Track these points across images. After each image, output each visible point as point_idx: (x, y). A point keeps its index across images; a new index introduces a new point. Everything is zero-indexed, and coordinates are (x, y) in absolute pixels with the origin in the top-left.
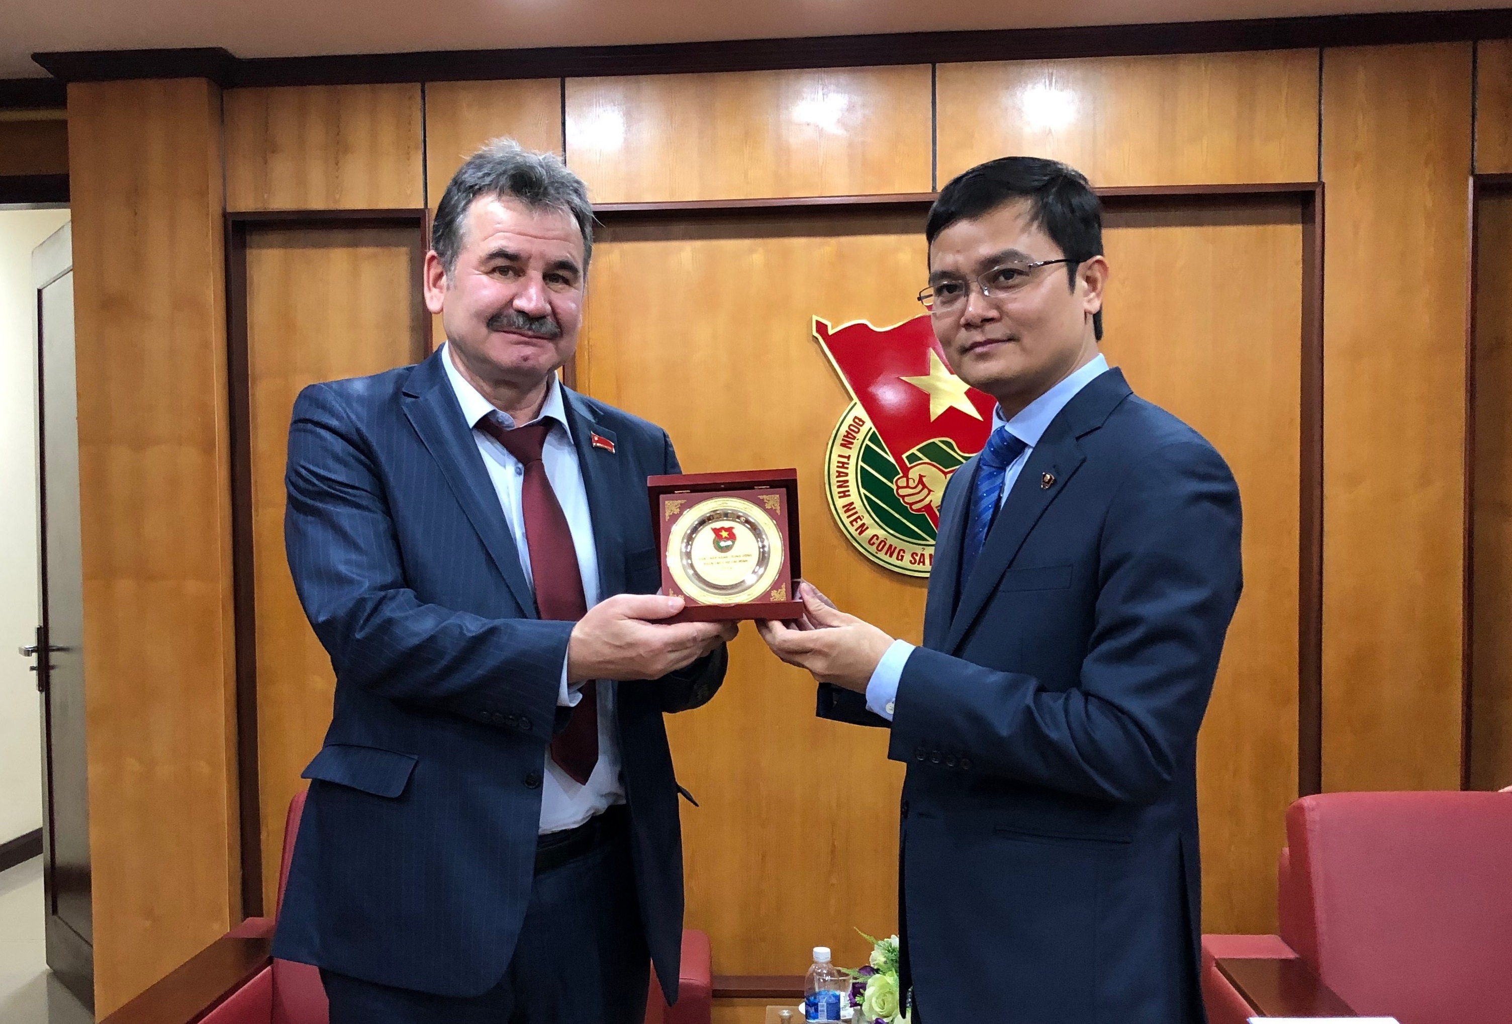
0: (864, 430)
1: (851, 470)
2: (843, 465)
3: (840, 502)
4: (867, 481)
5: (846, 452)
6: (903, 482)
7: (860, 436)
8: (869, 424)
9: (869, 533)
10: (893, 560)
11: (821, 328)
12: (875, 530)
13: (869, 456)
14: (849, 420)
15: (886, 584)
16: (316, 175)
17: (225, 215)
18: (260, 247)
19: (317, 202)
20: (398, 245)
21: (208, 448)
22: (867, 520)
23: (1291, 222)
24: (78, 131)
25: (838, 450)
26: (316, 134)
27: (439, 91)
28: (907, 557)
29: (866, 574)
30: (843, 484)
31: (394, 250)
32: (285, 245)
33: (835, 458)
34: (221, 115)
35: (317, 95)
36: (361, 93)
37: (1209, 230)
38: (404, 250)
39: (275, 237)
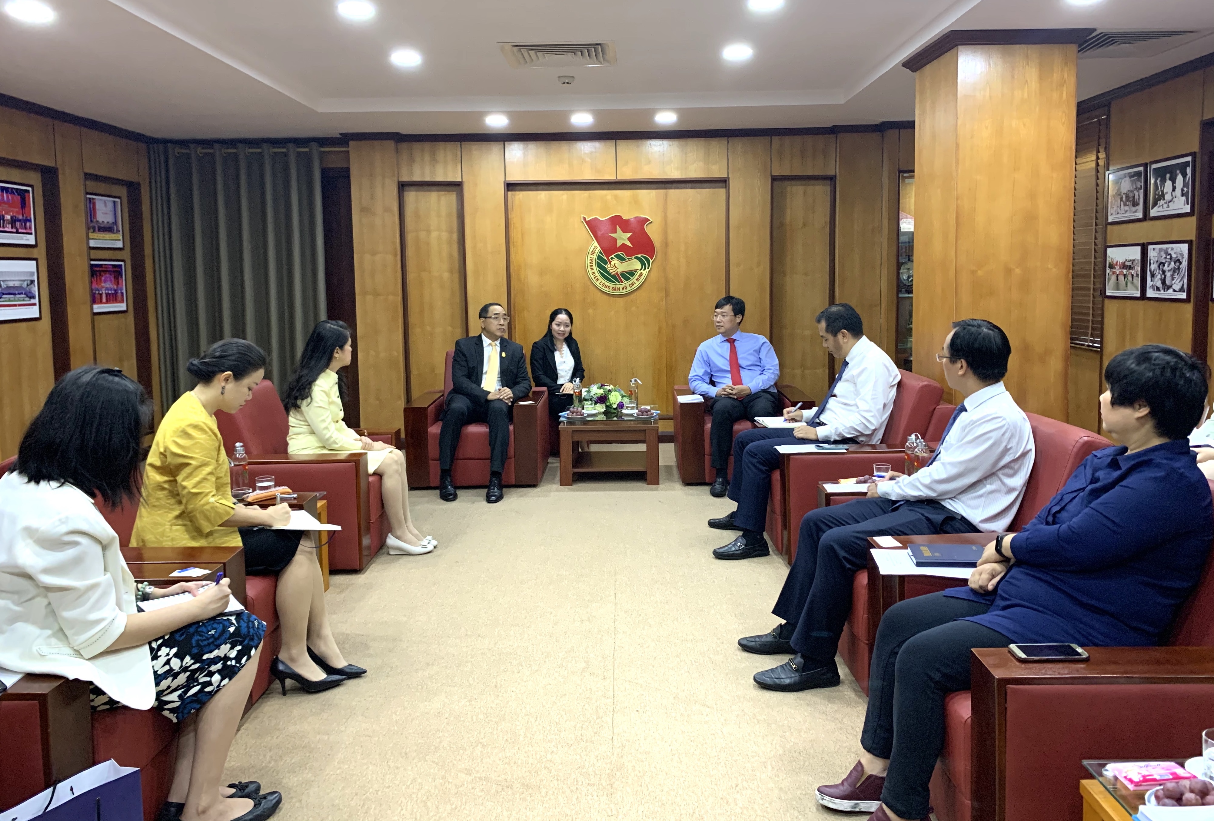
0: (597, 250)
1: (594, 262)
2: (592, 260)
3: (591, 272)
4: (599, 265)
5: (592, 256)
6: (609, 266)
7: (596, 252)
8: (599, 249)
9: (599, 282)
10: (607, 289)
11: (585, 219)
12: (601, 279)
13: (599, 258)
14: (593, 247)
15: (605, 296)
16: (427, 171)
17: (399, 182)
18: (408, 191)
19: (428, 179)
20: (453, 191)
21: (395, 255)
22: (599, 277)
23: (722, 188)
24: (352, 156)
25: (590, 256)
26: (427, 158)
27: (466, 145)
28: (611, 289)
29: (599, 294)
30: (591, 266)
31: (451, 193)
32: (417, 191)
33: (589, 259)
34: (397, 151)
35: (427, 145)
36: (441, 145)
37: (699, 190)
38: (454, 193)
39: (412, 188)
